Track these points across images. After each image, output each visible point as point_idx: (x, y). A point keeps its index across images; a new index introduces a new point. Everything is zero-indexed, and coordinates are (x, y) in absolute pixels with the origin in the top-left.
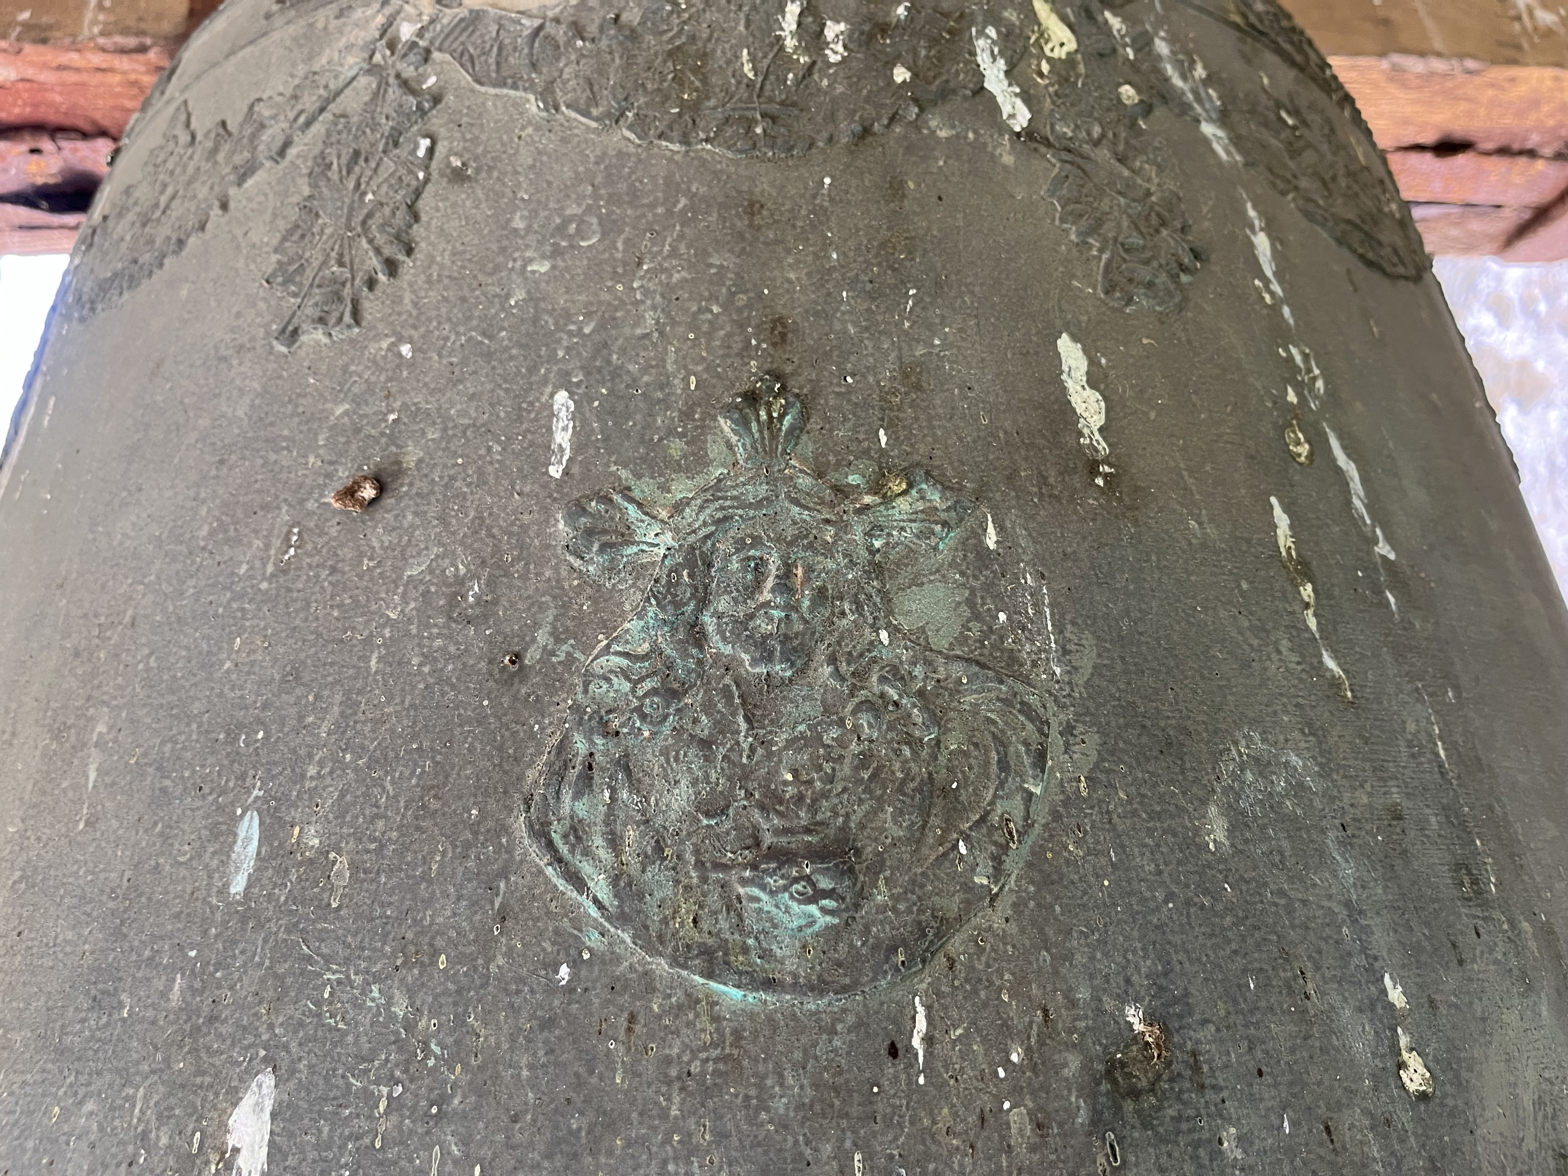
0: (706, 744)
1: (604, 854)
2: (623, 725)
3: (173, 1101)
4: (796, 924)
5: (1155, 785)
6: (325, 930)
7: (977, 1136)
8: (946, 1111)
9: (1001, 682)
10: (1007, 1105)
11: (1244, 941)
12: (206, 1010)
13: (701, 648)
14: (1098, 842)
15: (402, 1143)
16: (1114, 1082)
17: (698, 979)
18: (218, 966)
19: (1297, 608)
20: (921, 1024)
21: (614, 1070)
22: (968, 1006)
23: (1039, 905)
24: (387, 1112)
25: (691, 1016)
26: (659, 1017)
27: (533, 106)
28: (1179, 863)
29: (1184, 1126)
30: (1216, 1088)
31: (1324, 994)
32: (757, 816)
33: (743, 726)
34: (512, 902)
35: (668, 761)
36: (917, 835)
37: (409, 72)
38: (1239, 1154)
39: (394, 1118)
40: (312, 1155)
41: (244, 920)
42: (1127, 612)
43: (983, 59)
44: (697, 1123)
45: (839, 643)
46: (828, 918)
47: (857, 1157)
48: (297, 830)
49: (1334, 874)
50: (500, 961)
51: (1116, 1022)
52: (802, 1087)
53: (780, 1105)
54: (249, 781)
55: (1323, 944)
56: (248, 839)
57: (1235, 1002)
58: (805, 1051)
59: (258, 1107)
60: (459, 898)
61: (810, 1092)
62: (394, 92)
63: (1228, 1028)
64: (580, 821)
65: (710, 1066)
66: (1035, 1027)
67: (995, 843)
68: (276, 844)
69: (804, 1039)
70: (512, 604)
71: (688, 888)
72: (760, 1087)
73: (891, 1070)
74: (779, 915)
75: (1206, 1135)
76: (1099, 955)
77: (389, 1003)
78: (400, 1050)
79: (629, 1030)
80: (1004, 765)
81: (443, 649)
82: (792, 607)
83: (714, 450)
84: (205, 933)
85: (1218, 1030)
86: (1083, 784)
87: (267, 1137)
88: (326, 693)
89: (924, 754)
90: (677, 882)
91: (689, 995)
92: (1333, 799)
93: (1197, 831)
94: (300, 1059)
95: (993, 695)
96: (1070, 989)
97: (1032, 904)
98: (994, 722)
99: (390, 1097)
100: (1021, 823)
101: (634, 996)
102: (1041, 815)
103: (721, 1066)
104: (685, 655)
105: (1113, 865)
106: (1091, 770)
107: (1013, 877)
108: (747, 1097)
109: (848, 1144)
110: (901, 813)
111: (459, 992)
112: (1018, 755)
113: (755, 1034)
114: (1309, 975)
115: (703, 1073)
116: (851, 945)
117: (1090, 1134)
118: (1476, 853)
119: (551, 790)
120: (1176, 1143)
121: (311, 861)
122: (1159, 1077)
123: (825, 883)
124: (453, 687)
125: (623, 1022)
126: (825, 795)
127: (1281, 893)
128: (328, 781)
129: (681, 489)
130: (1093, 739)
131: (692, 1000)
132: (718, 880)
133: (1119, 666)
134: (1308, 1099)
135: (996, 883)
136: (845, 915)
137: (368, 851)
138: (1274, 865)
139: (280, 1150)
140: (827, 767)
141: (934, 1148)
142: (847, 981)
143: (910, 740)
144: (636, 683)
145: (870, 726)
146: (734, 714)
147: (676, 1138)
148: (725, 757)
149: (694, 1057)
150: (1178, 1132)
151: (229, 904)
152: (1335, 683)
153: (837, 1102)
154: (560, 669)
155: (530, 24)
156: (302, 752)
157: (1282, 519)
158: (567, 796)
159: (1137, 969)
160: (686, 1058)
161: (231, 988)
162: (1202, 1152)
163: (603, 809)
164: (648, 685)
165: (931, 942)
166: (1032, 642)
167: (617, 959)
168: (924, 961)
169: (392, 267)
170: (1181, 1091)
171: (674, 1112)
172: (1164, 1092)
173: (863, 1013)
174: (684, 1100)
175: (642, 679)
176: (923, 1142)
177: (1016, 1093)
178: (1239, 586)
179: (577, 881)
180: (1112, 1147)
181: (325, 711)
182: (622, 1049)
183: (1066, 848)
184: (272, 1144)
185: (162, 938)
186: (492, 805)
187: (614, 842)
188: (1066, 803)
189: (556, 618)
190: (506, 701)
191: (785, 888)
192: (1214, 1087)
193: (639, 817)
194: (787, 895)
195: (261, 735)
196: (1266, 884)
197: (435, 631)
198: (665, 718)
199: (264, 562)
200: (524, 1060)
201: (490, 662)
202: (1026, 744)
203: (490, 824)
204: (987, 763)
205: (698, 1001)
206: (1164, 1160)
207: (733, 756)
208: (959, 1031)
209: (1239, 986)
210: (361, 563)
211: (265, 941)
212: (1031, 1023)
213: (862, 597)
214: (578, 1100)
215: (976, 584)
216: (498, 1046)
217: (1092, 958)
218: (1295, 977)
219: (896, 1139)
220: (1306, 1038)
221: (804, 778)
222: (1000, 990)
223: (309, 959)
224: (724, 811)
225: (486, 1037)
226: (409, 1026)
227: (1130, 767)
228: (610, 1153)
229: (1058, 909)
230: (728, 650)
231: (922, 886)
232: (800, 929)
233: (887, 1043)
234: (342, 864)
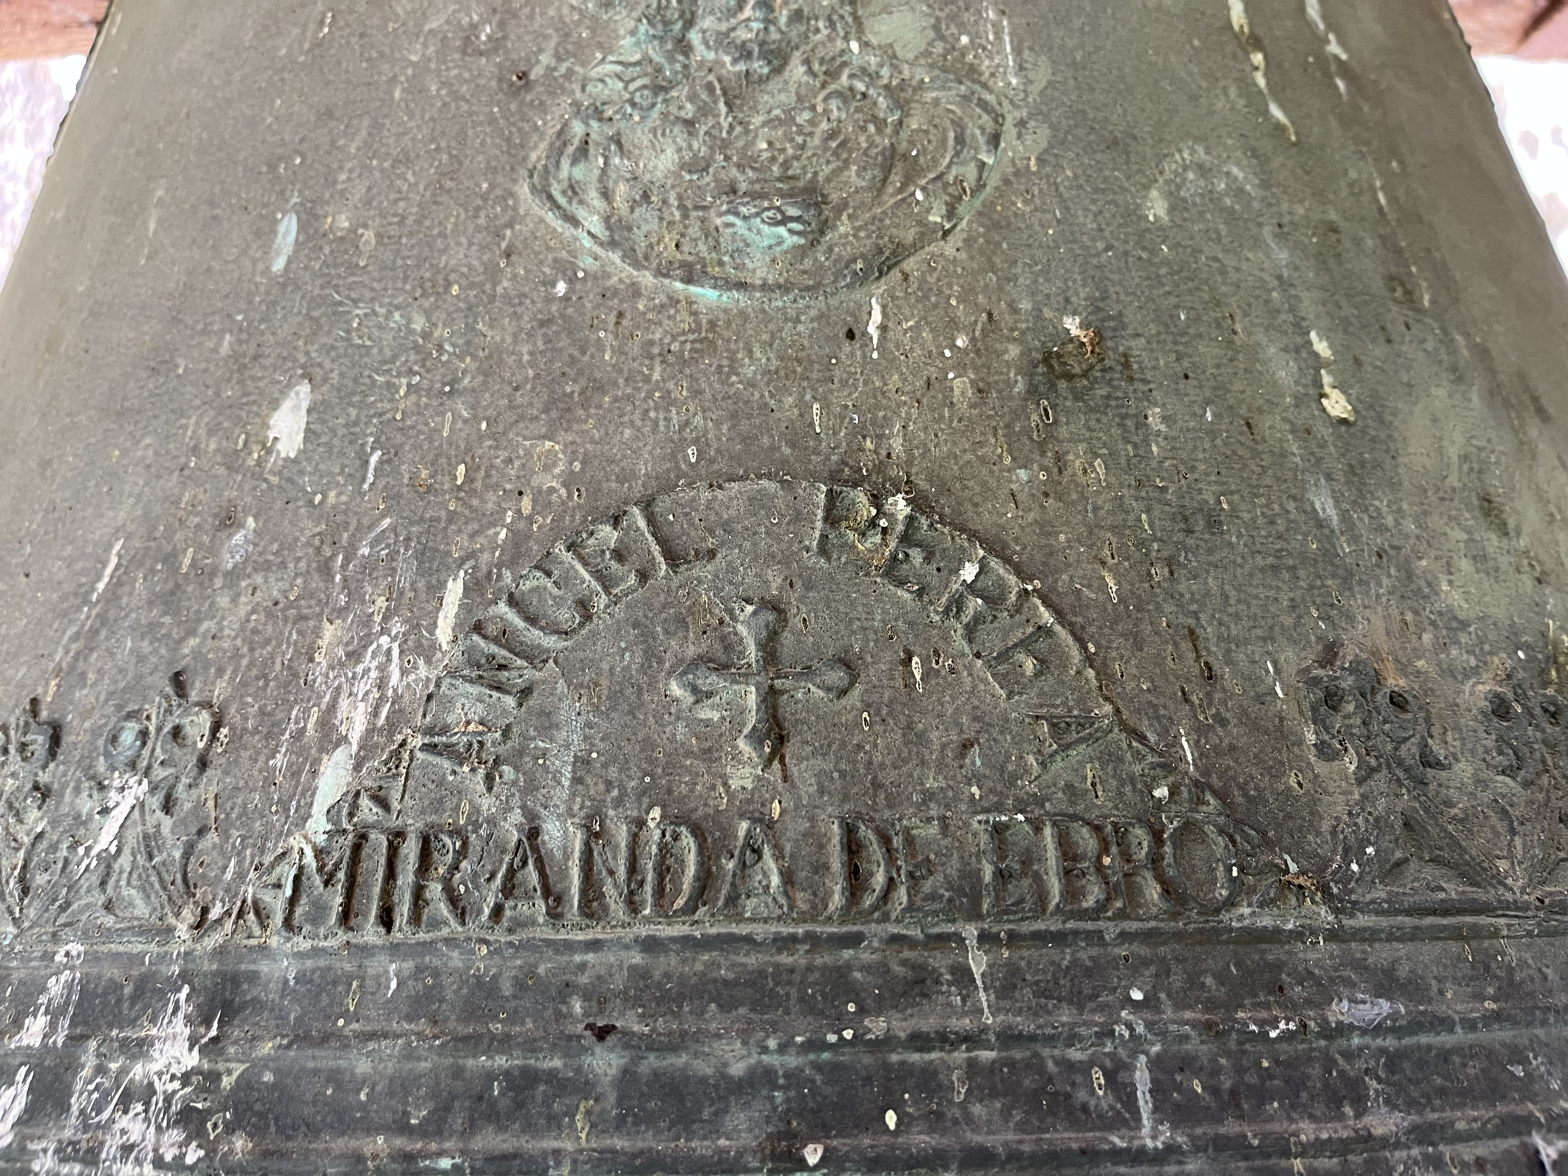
0: (689, 124)
1: (598, 203)
2: (616, 112)
3: (221, 418)
4: (766, 243)
5: (1101, 170)
6: (354, 282)
7: (923, 395)
8: (896, 377)
9: (961, 83)
10: (951, 375)
11: (1178, 286)
12: (251, 352)
13: (687, 56)
14: (1044, 203)
15: (419, 413)
16: (1051, 367)
17: (679, 285)
18: (262, 320)
19: (1248, 69)
20: (877, 317)
21: (604, 351)
22: (920, 306)
23: (988, 242)
24: (406, 396)
25: (672, 312)
26: (645, 314)
28: (1120, 225)
29: (1113, 403)
30: (1144, 381)
31: (1250, 334)
32: (734, 172)
33: (723, 108)
34: (517, 243)
35: (655, 136)
36: (879, 185)
38: (1163, 428)
39: (413, 398)
40: (341, 432)
41: (284, 286)
42: (1082, 46)
44: (676, 384)
45: (813, 50)
46: (795, 239)
47: (816, 406)
48: (329, 220)
49: (1268, 256)
50: (506, 283)
51: (1054, 327)
52: (768, 359)
53: (749, 371)
54: (288, 194)
55: (1252, 300)
56: (287, 233)
57: (1166, 325)
58: (772, 335)
59: (297, 407)
60: (471, 244)
61: (775, 363)
63: (1159, 342)
64: (578, 182)
65: (688, 346)
66: (980, 325)
67: (950, 195)
68: (312, 231)
69: (771, 326)
70: (520, 38)
71: (671, 224)
72: (732, 359)
73: (848, 349)
74: (751, 236)
75: (1132, 411)
76: (1041, 280)
77: (409, 321)
78: (418, 353)
79: (617, 323)
80: (960, 140)
81: (459, 76)
82: (768, 22)
84: (250, 302)
85: (1149, 342)
86: (1033, 162)
87: (303, 426)
88: (355, 122)
89: (888, 131)
90: (661, 219)
91: (670, 298)
92: (1270, 205)
93: (1138, 206)
94: (332, 371)
95: (954, 92)
96: (1013, 301)
97: (981, 240)
98: (953, 112)
99: (409, 385)
100: (973, 184)
101: (622, 301)
102: (993, 181)
103: (698, 346)
104: (672, 60)
105: (1059, 221)
106: (1041, 154)
107: (965, 222)
108: (720, 366)
109: (808, 397)
110: (865, 169)
111: (470, 308)
112: (973, 135)
113: (729, 323)
114: (1237, 319)
115: (682, 352)
116: (816, 260)
117: (1027, 400)
118: (1410, 275)
119: (553, 160)
120: (1106, 414)
121: (342, 239)
122: (1092, 367)
123: (792, 212)
124: (467, 101)
125: (612, 318)
126: (797, 158)
127: (1216, 259)
128: (357, 181)
130: (1044, 132)
131: (673, 301)
132: (698, 218)
133: (1072, 83)
134: (1231, 402)
135: (949, 221)
136: (810, 237)
137: (391, 224)
138: (1211, 239)
139: (314, 433)
140: (799, 139)
141: (884, 402)
142: (811, 283)
143: (875, 120)
144: (627, 83)
145: (839, 108)
146: (715, 102)
147: (657, 394)
148: (706, 133)
149: (674, 338)
150: (1107, 406)
151: (270, 279)
152: (1279, 127)
153: (799, 369)
154: (561, 80)
156: (335, 166)
157: (1236, 5)
158: (565, 163)
159: (1077, 294)
160: (666, 341)
161: (273, 334)
162: (1129, 423)
163: (597, 172)
164: (639, 83)
165: (888, 258)
166: (991, 58)
167: (607, 276)
168: (881, 274)
170: (1111, 379)
171: (656, 376)
172: (1096, 378)
173: (824, 309)
174: (664, 370)
175: (633, 80)
176: (875, 397)
177: (960, 368)
178: (1191, 43)
179: (574, 221)
180: (1046, 410)
181: (354, 134)
182: (610, 336)
183: (1014, 204)
184: (308, 430)
185: (213, 313)
186: (500, 179)
187: (606, 195)
188: (1017, 174)
189: (558, 44)
190: (513, 107)
191: (757, 214)
192: (1142, 380)
193: (629, 176)
194: (758, 220)
195: (298, 161)
196: (1201, 251)
197: (451, 64)
198: (653, 105)
199: (301, 43)
200: (525, 349)
201: (500, 80)
202: (982, 129)
203: (499, 192)
204: (944, 140)
205: (678, 302)
206: (1092, 423)
207: (715, 132)
208: (911, 323)
209: (1171, 316)
210: (386, 26)
211: (303, 297)
212: (976, 322)
213: (835, 17)
214: (571, 372)
215: (942, 15)
216: (503, 340)
217: (1035, 282)
218: (1224, 318)
219: (850, 394)
220: (1231, 360)
221: (778, 146)
222: (949, 297)
223: (340, 304)
224: (705, 169)
225: (493, 335)
226: (426, 336)
227: (1078, 155)
228: (599, 406)
229: (1005, 246)
230: (711, 56)
231: (881, 220)
232: (770, 247)
233: (845, 329)
234: (369, 236)
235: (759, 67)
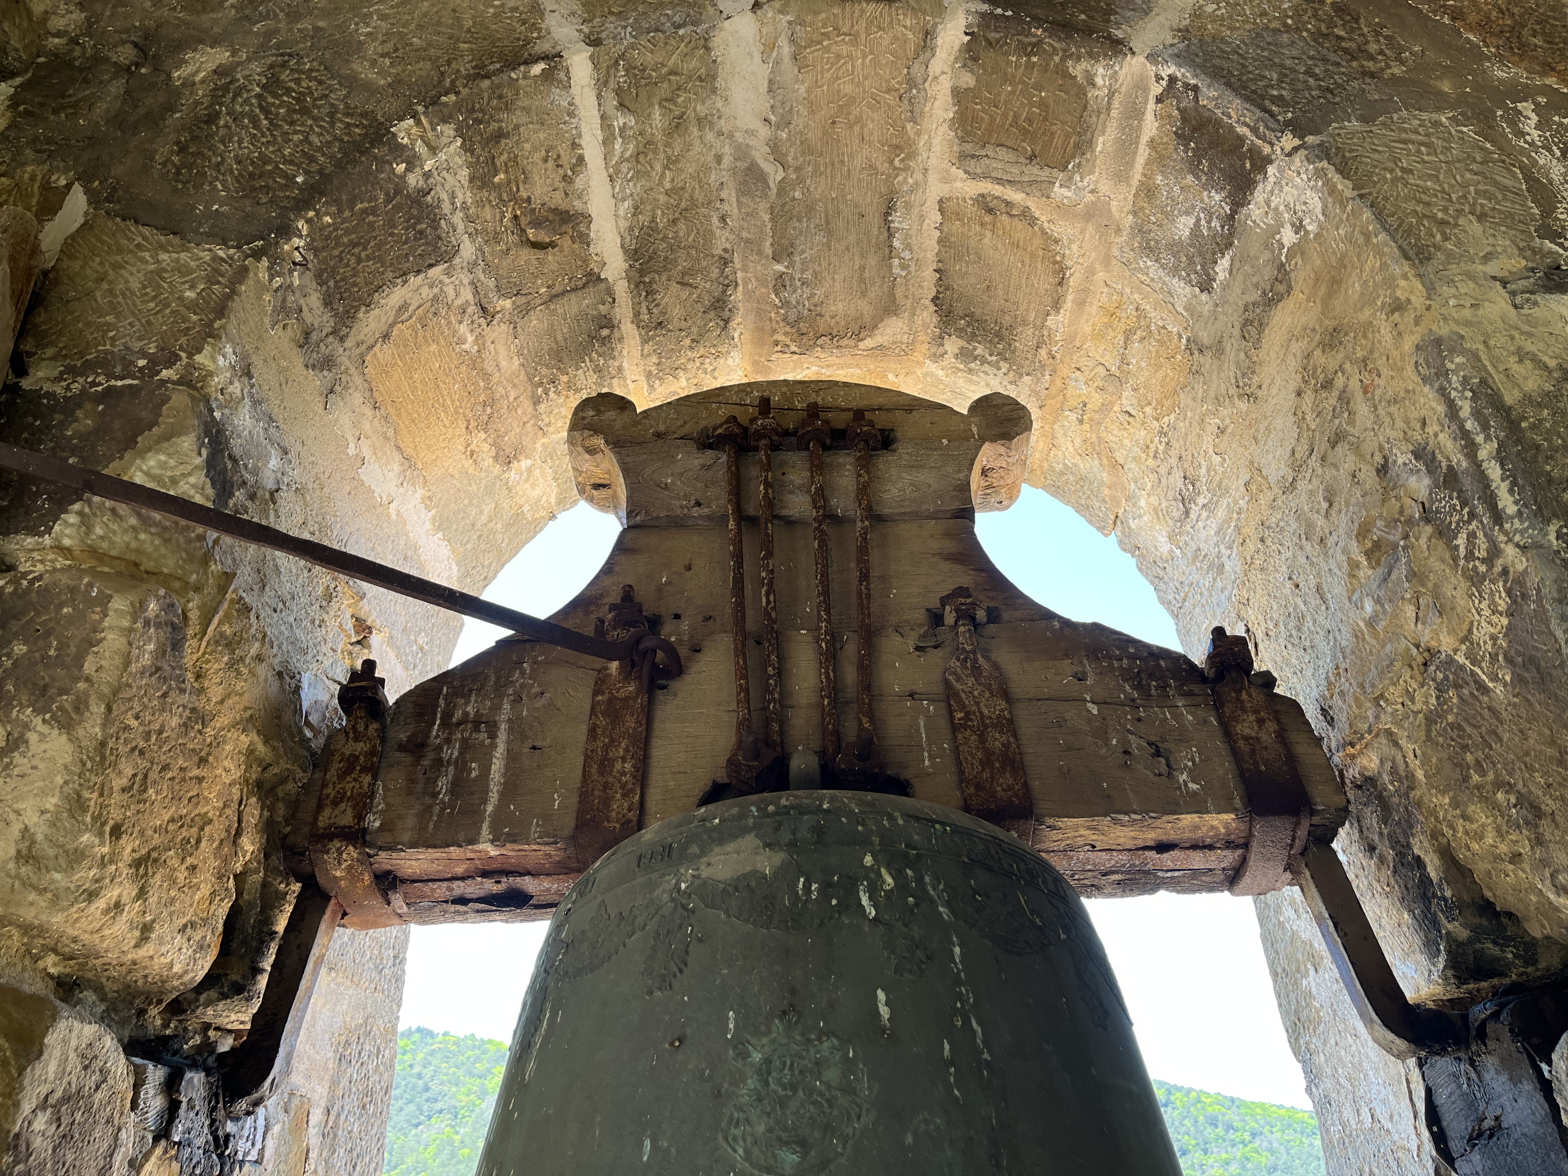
0: (768, 1114)
1: (742, 1143)
2: (747, 1109)
4: (790, 1160)
5: (892, 1126)
9: (850, 1096)
11: (913, 1169)
13: (768, 1087)
14: (873, 1141)
19: (947, 1076)
23: (855, 1157)
27: (723, 916)
28: (897, 1148)
32: (781, 1133)
33: (778, 1108)
34: (719, 1158)
35: (759, 1119)
36: (823, 1138)
37: (684, 901)
41: (647, 1167)
42: (890, 1076)
43: (861, 894)
45: (805, 1085)
46: (798, 1159)
48: (660, 1142)
50: (715, 1173)
54: (647, 1130)
56: (647, 1146)
60: (705, 1157)
62: (680, 910)
64: (736, 1135)
67: (844, 1140)
68: (655, 1146)
70: (718, 1076)
71: (763, 1152)
74: (786, 1158)
80: (849, 1119)
81: (699, 1090)
82: (793, 1075)
83: (774, 1028)
86: (870, 1125)
88: (667, 1104)
89: (827, 1116)
90: (760, 1150)
92: (948, 1132)
93: (903, 1139)
95: (847, 1100)
97: (853, 1156)
98: (847, 1107)
100: (852, 1135)
104: (764, 1089)
105: (877, 1147)
106: (873, 1121)
107: (848, 1149)
110: (819, 1132)
112: (853, 1117)
116: (804, 1166)
118: (1000, 1153)
119: (728, 1126)
121: (665, 1150)
123: (798, 1150)
124: (702, 1100)
126: (800, 1127)
128: (669, 1128)
129: (764, 1041)
130: (874, 1112)
132: (771, 1150)
133: (886, 1091)
135: (843, 1151)
136: (803, 1158)
137: (680, 1146)
138: (926, 1150)
140: (801, 1120)
143: (823, 1112)
144: (750, 1097)
145: (813, 1108)
146: (776, 1106)
148: (773, 1118)
151: (643, 1163)
152: (957, 1098)
154: (730, 1094)
155: (721, 886)
156: (661, 1121)
157: (947, 1047)
158: (732, 1129)
163: (742, 1132)
164: (754, 1098)
165: (825, 1165)
166: (860, 1085)
168: (823, 1171)
169: (681, 971)
175: (752, 1096)
178: (928, 1067)
179: (735, 1151)
181: (667, 1109)
183: (864, 1142)
186: (713, 1132)
187: (744, 1140)
188: (865, 1130)
189: (729, 1079)
190: (716, 1104)
191: (788, 1151)
193: (751, 1134)
194: (788, 1153)
195: (649, 1117)
196: (922, 1155)
197: (697, 1084)
198: (758, 1107)
199: (647, 1067)
201: (712, 1093)
202: (855, 1113)
203: (712, 1137)
204: (844, 1119)
207: (776, 1117)
210: (675, 1065)
213: (813, 1072)
215: (845, 1067)
221: (794, 1123)
224: (773, 1132)
227: (886, 1120)
230: (775, 1087)
231: (823, 1151)
232: (791, 1162)
234: (673, 1150)
235: (790, 1093)
